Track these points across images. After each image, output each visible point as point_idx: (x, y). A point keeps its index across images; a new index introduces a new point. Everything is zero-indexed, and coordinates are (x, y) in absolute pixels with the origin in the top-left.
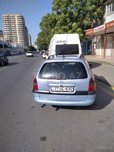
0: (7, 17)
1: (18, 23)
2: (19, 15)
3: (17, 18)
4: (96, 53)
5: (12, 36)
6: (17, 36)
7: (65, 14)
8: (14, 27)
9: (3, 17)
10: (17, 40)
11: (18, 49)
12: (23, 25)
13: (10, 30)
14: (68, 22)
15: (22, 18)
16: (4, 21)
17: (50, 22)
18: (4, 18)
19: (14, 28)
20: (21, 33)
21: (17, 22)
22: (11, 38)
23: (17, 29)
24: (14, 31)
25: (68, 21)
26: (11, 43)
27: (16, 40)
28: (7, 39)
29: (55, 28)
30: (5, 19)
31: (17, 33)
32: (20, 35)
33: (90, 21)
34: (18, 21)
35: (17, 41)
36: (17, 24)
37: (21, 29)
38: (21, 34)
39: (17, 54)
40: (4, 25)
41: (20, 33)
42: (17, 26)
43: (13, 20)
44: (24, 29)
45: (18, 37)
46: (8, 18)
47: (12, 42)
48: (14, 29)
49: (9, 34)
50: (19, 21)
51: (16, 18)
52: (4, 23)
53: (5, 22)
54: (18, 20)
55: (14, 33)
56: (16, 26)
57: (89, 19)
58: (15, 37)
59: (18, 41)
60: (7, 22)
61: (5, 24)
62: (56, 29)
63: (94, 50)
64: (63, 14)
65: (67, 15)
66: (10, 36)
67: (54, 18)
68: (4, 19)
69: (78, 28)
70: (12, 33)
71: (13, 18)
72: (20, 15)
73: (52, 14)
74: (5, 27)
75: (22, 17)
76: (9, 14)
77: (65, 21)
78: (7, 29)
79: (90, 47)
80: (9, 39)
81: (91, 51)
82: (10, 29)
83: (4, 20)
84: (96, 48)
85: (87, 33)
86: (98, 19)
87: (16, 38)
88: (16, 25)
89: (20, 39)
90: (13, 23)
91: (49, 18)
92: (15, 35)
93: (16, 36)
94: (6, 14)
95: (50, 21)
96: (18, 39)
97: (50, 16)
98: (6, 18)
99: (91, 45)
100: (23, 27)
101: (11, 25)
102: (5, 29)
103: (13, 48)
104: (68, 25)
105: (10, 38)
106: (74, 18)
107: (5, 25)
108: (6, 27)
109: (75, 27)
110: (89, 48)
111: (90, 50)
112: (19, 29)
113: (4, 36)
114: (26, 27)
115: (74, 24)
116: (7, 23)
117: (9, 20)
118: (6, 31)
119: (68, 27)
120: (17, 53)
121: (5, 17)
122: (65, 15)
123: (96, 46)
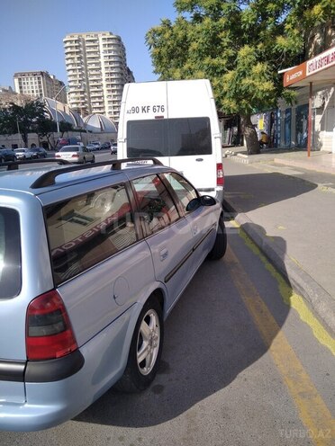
0: (76, 41)
1: (107, 59)
2: (108, 36)
3: (104, 45)
4: (321, 145)
5: (90, 98)
6: (103, 96)
7: (215, 19)
8: (96, 70)
9: (65, 42)
10: (103, 108)
11: (104, 136)
12: (121, 63)
13: (83, 80)
14: (226, 44)
15: (118, 43)
16: (67, 54)
17: (169, 47)
18: (68, 44)
19: (94, 72)
20: (115, 88)
21: (102, 55)
22: (86, 102)
23: (104, 77)
24: (95, 84)
25: (226, 41)
26: (84, 117)
27: (100, 108)
28: (75, 106)
29: (186, 67)
30: (71, 47)
31: (105, 88)
32: (111, 94)
33: (297, 39)
34: (105, 51)
35: (102, 111)
36: (102, 60)
37: (114, 77)
38: (113, 91)
39: (98, 149)
40: (68, 65)
41: (110, 88)
42: (103, 66)
43: (92, 50)
44: (122, 74)
45: (106, 100)
46: (79, 46)
47: (87, 114)
48: (95, 78)
49: (82, 93)
50: (110, 51)
51: (101, 43)
52: (67, 59)
53: (69, 56)
54: (107, 48)
55: (96, 89)
56: (100, 69)
57: (296, 32)
58: (97, 100)
59: (107, 110)
60: (76, 56)
61: (69, 61)
62: (190, 69)
63: (316, 135)
64: (207, 21)
65: (222, 21)
66: (83, 98)
67: (181, 34)
68: (66, 48)
69: (255, 65)
70: (89, 88)
71: (92, 44)
72: (111, 34)
73: (179, 22)
74: (71, 73)
75: (119, 39)
76: (80, 34)
77: (215, 41)
78: (75, 76)
79: (305, 124)
80: (80, 106)
81: (306, 139)
82: (84, 78)
83: (69, 50)
84: (322, 129)
85: (288, 80)
86: (330, 31)
87: (100, 103)
88: (99, 64)
89: (112, 105)
90: (93, 58)
91: (167, 36)
92: (97, 95)
93: (100, 97)
94: (72, 34)
95: (169, 43)
96: (106, 105)
97: (171, 28)
98: (74, 44)
99: (307, 118)
100: (121, 68)
101: (86, 66)
102: (70, 76)
103: (91, 132)
104: (224, 55)
105: (83, 104)
106: (247, 32)
107: (70, 67)
108: (73, 70)
109: (247, 60)
110: (299, 129)
111: (305, 135)
112: (110, 77)
113: (68, 99)
114: (128, 70)
115: (245, 51)
116: (76, 59)
117: (81, 51)
118: (72, 84)
119: (224, 62)
120: (97, 146)
121: (71, 41)
122: (215, 24)
123: (322, 122)
